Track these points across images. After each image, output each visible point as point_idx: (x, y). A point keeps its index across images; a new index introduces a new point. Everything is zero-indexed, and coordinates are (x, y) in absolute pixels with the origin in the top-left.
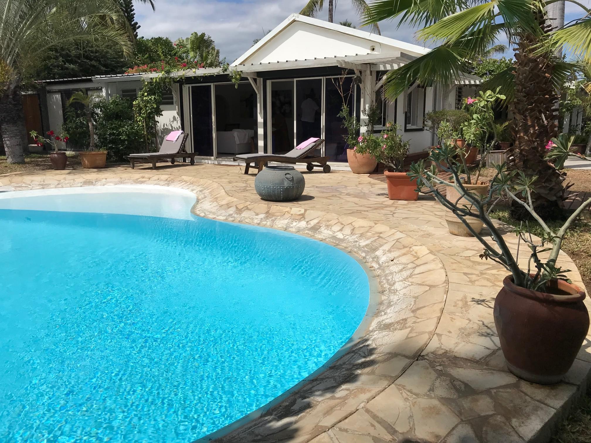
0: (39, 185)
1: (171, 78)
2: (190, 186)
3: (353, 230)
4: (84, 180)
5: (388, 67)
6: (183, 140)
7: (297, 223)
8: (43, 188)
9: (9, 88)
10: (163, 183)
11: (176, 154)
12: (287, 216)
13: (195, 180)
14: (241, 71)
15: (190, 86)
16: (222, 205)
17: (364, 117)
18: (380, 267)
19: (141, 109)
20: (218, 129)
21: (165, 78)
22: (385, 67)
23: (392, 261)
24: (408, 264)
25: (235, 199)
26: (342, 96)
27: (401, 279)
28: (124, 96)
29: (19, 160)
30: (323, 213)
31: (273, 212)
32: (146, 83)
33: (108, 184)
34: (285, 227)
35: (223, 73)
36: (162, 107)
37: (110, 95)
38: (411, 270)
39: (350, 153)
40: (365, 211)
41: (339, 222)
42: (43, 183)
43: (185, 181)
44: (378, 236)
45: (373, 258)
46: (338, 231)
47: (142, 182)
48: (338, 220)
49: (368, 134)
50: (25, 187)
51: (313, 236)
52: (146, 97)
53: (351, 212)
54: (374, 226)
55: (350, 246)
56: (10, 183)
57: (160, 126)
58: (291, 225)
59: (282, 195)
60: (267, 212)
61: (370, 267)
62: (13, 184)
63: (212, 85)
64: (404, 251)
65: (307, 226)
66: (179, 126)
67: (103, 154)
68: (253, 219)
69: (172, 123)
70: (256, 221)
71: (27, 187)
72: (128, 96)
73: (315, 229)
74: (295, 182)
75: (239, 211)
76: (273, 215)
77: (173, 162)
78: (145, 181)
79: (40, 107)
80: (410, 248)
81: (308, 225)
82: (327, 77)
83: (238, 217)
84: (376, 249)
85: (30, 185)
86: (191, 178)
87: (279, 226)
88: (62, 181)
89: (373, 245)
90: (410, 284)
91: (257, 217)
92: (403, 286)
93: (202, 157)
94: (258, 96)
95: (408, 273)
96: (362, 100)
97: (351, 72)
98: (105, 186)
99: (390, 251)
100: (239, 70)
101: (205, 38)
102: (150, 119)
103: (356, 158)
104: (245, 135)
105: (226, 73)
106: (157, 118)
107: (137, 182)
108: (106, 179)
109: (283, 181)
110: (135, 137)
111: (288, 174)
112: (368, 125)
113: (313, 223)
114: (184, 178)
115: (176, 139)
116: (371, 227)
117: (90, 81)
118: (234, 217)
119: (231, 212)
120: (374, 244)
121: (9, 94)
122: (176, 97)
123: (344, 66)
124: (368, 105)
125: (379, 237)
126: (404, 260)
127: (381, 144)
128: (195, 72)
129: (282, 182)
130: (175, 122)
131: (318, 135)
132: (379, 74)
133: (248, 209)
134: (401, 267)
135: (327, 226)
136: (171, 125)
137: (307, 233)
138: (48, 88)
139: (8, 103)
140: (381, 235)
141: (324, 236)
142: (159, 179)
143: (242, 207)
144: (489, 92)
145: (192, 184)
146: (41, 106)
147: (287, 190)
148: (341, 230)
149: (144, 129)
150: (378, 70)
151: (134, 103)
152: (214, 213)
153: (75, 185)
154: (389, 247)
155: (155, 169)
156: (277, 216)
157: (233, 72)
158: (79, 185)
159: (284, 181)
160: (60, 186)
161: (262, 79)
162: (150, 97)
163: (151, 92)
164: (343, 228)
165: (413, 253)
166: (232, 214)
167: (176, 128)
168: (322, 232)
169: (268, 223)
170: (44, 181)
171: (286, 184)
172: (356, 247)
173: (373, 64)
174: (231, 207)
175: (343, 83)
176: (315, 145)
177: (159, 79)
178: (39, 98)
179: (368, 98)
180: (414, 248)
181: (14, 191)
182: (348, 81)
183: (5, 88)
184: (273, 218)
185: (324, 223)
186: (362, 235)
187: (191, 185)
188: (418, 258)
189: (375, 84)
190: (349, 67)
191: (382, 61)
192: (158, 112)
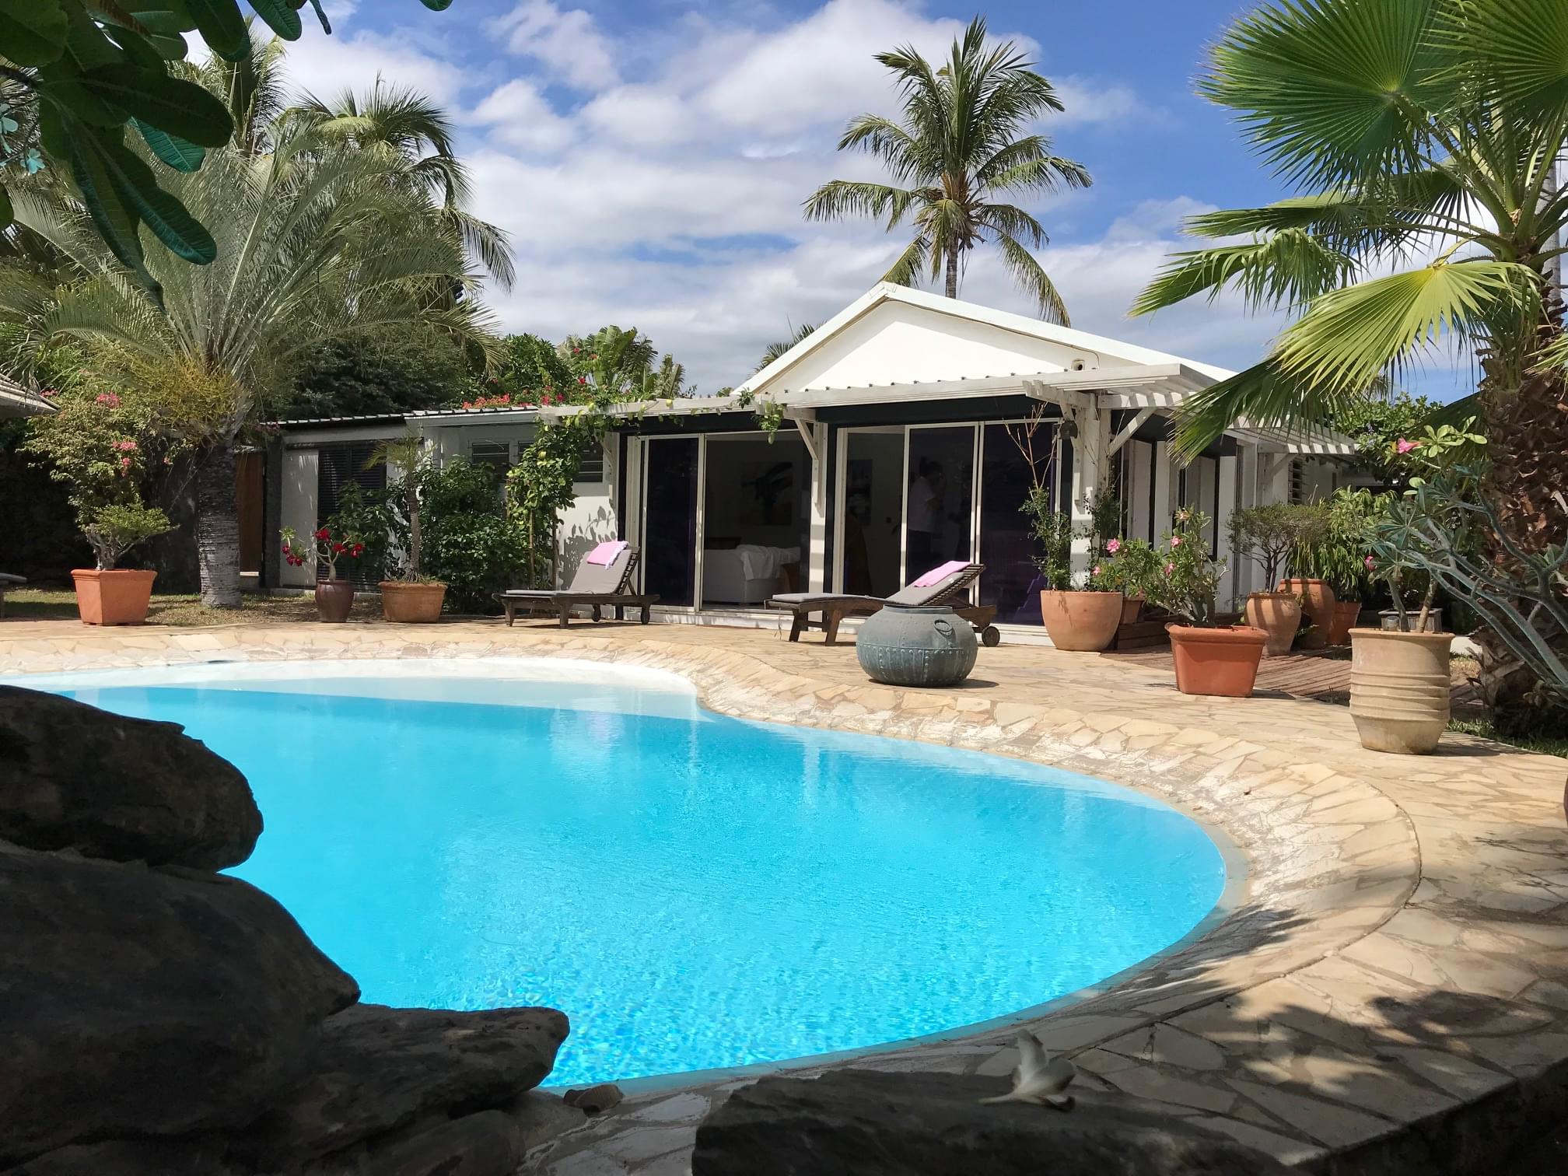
0: (303, 650)
1: (609, 417)
2: (669, 660)
3: (1127, 740)
4: (405, 643)
5: (1142, 401)
6: (629, 564)
7: (978, 729)
8: (312, 658)
9: (228, 432)
10: (597, 656)
11: (611, 594)
12: (946, 714)
13: (679, 648)
14: (785, 405)
15: (647, 438)
16: (779, 693)
17: (1081, 516)
18: (1220, 806)
19: (525, 489)
20: (708, 544)
21: (595, 418)
22: (1132, 399)
23: (1247, 794)
24: (1289, 796)
25: (808, 680)
26: (1032, 463)
27: (1283, 821)
28: (476, 460)
29: (230, 599)
30: (1041, 709)
31: (911, 706)
32: (546, 429)
33: (464, 655)
34: (948, 738)
35: (740, 410)
36: (576, 487)
37: (442, 456)
38: (1304, 806)
39: (1049, 599)
40: (1138, 709)
41: (1085, 727)
42: (310, 646)
43: (653, 651)
44: (1194, 752)
45: (1196, 793)
46: (1087, 746)
47: (545, 653)
48: (1083, 722)
49: (1093, 556)
50: (272, 653)
51: (1025, 756)
52: (542, 460)
53: (1108, 708)
54: (1177, 734)
55: (1128, 773)
56: (237, 643)
57: (564, 533)
58: (964, 735)
59: (926, 671)
60: (897, 707)
61: (1195, 809)
62: (243, 646)
63: (702, 439)
64: (1273, 774)
65: (1004, 736)
66: (612, 533)
67: (438, 589)
68: (863, 721)
69: (594, 525)
70: (871, 726)
71: (277, 653)
72: (488, 459)
73: (1028, 740)
74: (958, 641)
75: (825, 704)
76: (912, 713)
77: (597, 616)
78: (552, 651)
79: (265, 483)
80: (1284, 768)
81: (1006, 734)
82: (988, 423)
83: (825, 717)
84: (1196, 777)
85: (281, 650)
86: (666, 644)
87: (932, 736)
88: (354, 644)
89: (1186, 770)
90: (1312, 826)
91: (872, 716)
92: (1295, 830)
93: (666, 607)
94: (815, 464)
95: (1299, 810)
96: (1076, 477)
97: (1053, 410)
98: (457, 659)
99: (1233, 777)
100: (778, 402)
101: (635, 340)
102: (544, 514)
103: (1066, 611)
104: (767, 560)
105: (747, 408)
106: (560, 513)
107: (531, 651)
108: (457, 643)
109: (930, 637)
110: (506, 553)
111: (942, 621)
112: (1094, 534)
113: (1018, 730)
114: (649, 643)
115: (611, 560)
116: (1170, 736)
117: (401, 422)
118: (814, 717)
119: (807, 707)
120: (1189, 766)
121: (227, 445)
122: (609, 464)
123: (1039, 395)
124: (1091, 489)
125: (1198, 754)
126: (1277, 789)
127: (1164, 561)
128: (671, 406)
129: (929, 639)
130: (603, 523)
131: (964, 557)
132: (1119, 419)
133: (845, 699)
134: (1274, 803)
135: (1059, 736)
136: (592, 529)
137: (1007, 751)
138: (288, 439)
139: (224, 465)
140: (1200, 749)
141: (1055, 756)
142: (585, 647)
143: (832, 695)
144: (1445, 429)
145: (672, 656)
146: (268, 480)
147: (939, 658)
148: (1096, 742)
149: (528, 536)
150: (1116, 407)
151: (510, 474)
152: (763, 709)
153: (384, 655)
154: (1231, 771)
155: (565, 628)
156: (924, 715)
157: (765, 406)
158: (394, 654)
159: (934, 636)
160: (349, 655)
161: (826, 425)
162: (552, 462)
163: (555, 450)
164: (1098, 738)
165: (1294, 777)
166: (809, 711)
167: (603, 536)
168: (1046, 748)
169: (904, 731)
170: (312, 643)
171: (938, 644)
172: (1146, 776)
173: (1105, 392)
174: (802, 696)
175: (1034, 433)
176: (962, 578)
177: (580, 419)
178: (265, 464)
179: (1091, 471)
180: (1293, 768)
181: (249, 661)
182: (1046, 431)
183: (222, 431)
184: (915, 720)
185: (1046, 729)
186: (1151, 752)
187: (671, 660)
188: (1311, 785)
189: (1108, 441)
190: (1049, 398)
191: (1130, 384)
192: (566, 498)
